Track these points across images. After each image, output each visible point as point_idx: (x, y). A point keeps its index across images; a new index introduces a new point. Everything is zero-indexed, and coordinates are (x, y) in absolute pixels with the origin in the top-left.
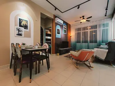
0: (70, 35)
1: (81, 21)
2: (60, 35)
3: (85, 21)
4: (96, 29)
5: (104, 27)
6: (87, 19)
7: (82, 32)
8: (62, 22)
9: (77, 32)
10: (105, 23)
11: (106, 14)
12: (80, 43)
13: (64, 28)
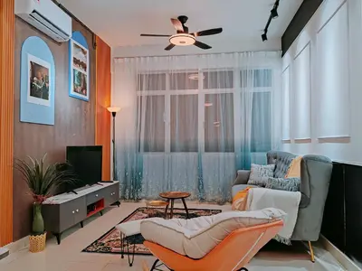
0: (111, 110)
1: (173, 41)
2: (48, 103)
3: (189, 41)
4: (228, 91)
5: (258, 86)
6: (201, 34)
7: (173, 97)
8: (65, 24)
9: (145, 93)
10: (262, 67)
11: (266, 30)
12: (162, 150)
13: (76, 61)
